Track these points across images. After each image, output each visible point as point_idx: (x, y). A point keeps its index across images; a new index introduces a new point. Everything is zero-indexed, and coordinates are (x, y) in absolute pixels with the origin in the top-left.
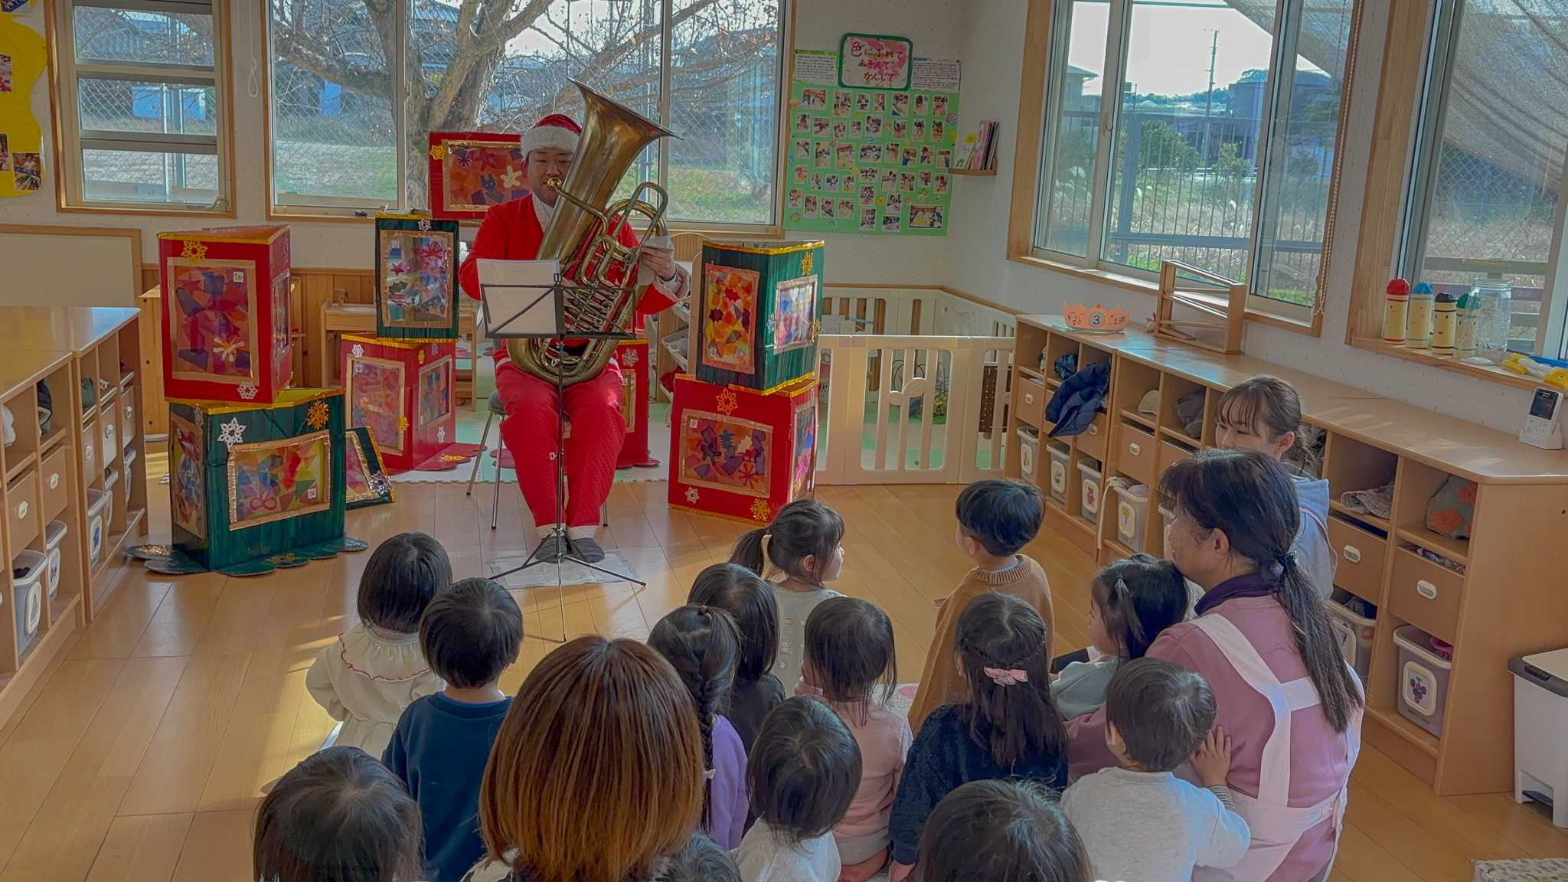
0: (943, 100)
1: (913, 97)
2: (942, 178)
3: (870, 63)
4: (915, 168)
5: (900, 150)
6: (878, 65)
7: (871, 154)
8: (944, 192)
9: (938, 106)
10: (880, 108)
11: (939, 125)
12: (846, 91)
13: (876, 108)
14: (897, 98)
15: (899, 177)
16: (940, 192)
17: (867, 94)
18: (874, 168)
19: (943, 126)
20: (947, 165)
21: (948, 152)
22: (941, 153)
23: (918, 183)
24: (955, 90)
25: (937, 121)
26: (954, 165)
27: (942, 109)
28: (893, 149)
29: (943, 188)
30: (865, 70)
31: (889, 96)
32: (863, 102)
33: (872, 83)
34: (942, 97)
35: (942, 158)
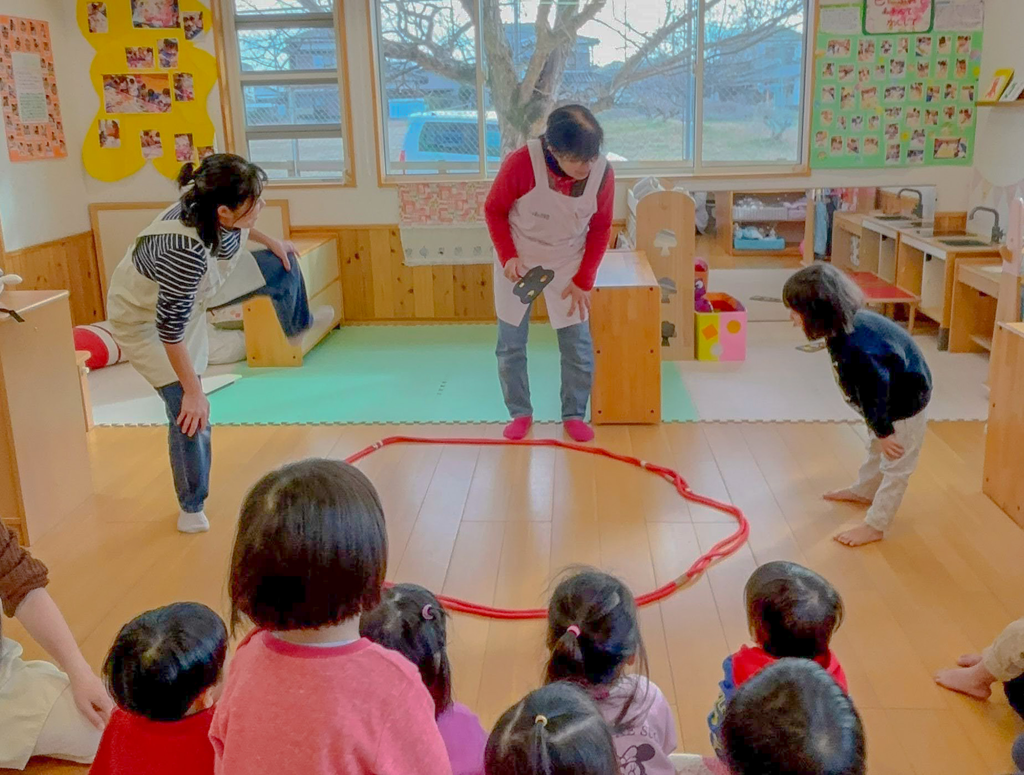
0: (966, 39)
1: (935, 37)
2: (966, 111)
3: (893, 11)
4: (939, 103)
5: (924, 89)
6: (901, 12)
7: (895, 94)
8: (969, 123)
9: (961, 45)
10: (904, 51)
11: (962, 62)
12: (869, 38)
13: (900, 51)
14: (920, 41)
15: (923, 113)
16: (964, 125)
17: (891, 39)
18: (898, 107)
19: (967, 62)
20: (971, 98)
21: (972, 87)
22: (965, 88)
23: (942, 118)
24: (978, 28)
25: (960, 59)
26: (981, 97)
27: (965, 47)
28: (918, 88)
29: (967, 120)
30: (888, 17)
31: (913, 40)
32: (887, 47)
33: (895, 29)
34: (965, 36)
35: (967, 92)
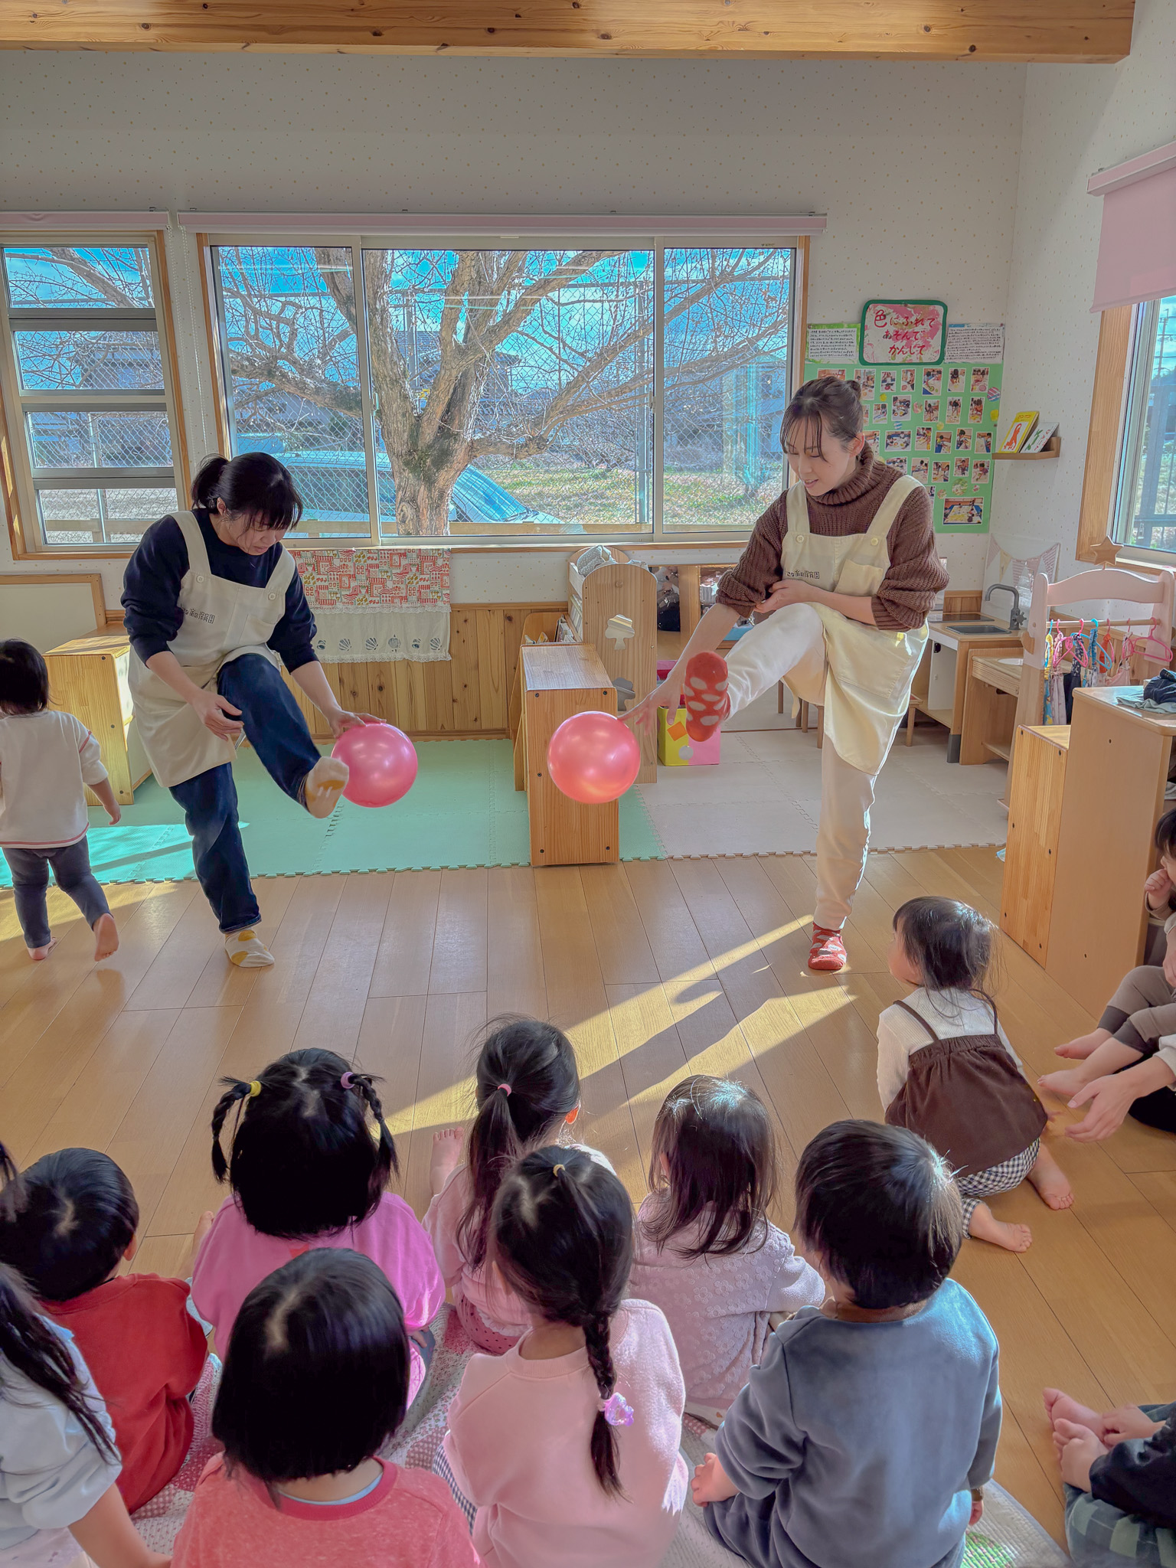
0: (983, 373)
1: (946, 369)
2: (982, 465)
3: (897, 334)
4: (950, 455)
5: (933, 435)
6: (905, 336)
7: (899, 441)
8: (985, 480)
9: (977, 381)
10: (909, 386)
11: (979, 403)
12: (868, 369)
13: (904, 387)
14: (928, 374)
15: (932, 466)
16: (979, 482)
17: (894, 372)
18: (902, 458)
19: (983, 404)
20: (988, 450)
21: (989, 435)
22: (980, 436)
23: (954, 473)
24: (998, 360)
25: (976, 398)
26: (999, 447)
27: (981, 384)
28: (925, 433)
29: (983, 476)
30: (890, 343)
31: (920, 373)
32: (889, 380)
33: (899, 358)
34: (982, 369)
35: (982, 441)
